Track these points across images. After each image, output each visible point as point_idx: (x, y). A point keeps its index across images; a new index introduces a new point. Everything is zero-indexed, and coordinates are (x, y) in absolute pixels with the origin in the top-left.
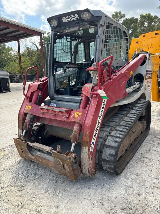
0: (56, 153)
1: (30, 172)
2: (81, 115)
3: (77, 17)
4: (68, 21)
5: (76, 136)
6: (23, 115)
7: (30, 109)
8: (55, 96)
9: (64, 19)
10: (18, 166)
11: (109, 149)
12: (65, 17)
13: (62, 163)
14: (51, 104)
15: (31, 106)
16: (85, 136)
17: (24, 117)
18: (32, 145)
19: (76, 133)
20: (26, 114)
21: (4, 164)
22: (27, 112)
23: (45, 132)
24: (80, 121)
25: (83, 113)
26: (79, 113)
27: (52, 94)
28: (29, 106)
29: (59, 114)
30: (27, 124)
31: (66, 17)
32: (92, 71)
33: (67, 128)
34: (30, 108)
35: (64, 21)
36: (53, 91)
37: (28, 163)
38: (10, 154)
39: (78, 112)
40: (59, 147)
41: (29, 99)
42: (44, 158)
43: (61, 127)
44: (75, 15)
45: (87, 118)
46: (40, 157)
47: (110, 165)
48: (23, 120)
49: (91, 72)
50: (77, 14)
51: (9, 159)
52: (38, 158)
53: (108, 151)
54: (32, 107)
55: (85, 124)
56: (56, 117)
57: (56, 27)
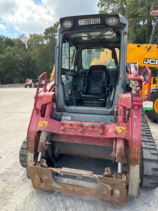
0: (102, 178)
1: (57, 206)
2: (126, 130)
3: (98, 21)
4: (86, 24)
5: (123, 153)
6: (36, 133)
7: (47, 126)
8: (65, 108)
9: (81, 22)
10: (34, 201)
11: (150, 163)
12: (83, 20)
13: (110, 189)
14: (63, 117)
15: (47, 121)
16: (134, 153)
17: (36, 136)
18: (60, 171)
19: (122, 150)
20: (39, 132)
21: (11, 202)
22: (41, 130)
23: (56, 151)
24: (126, 136)
25: (128, 127)
26: (123, 128)
27: (61, 106)
28: (44, 122)
29: (88, 129)
30: (43, 144)
31: (85, 20)
32: (134, 80)
33: (95, 145)
34: (47, 124)
35: (80, 24)
36: (63, 102)
37: (45, 195)
38: (11, 186)
39: (121, 126)
40: (108, 171)
41: (40, 113)
42: (78, 186)
43: (86, 145)
44: (97, 19)
45: (133, 132)
46: (70, 185)
47: (153, 180)
48: (35, 140)
49: (132, 81)
50: (99, 19)
51: (14, 194)
52: (68, 186)
53: (150, 165)
54: (48, 123)
55: (133, 140)
56: (85, 133)
57: (69, 29)
